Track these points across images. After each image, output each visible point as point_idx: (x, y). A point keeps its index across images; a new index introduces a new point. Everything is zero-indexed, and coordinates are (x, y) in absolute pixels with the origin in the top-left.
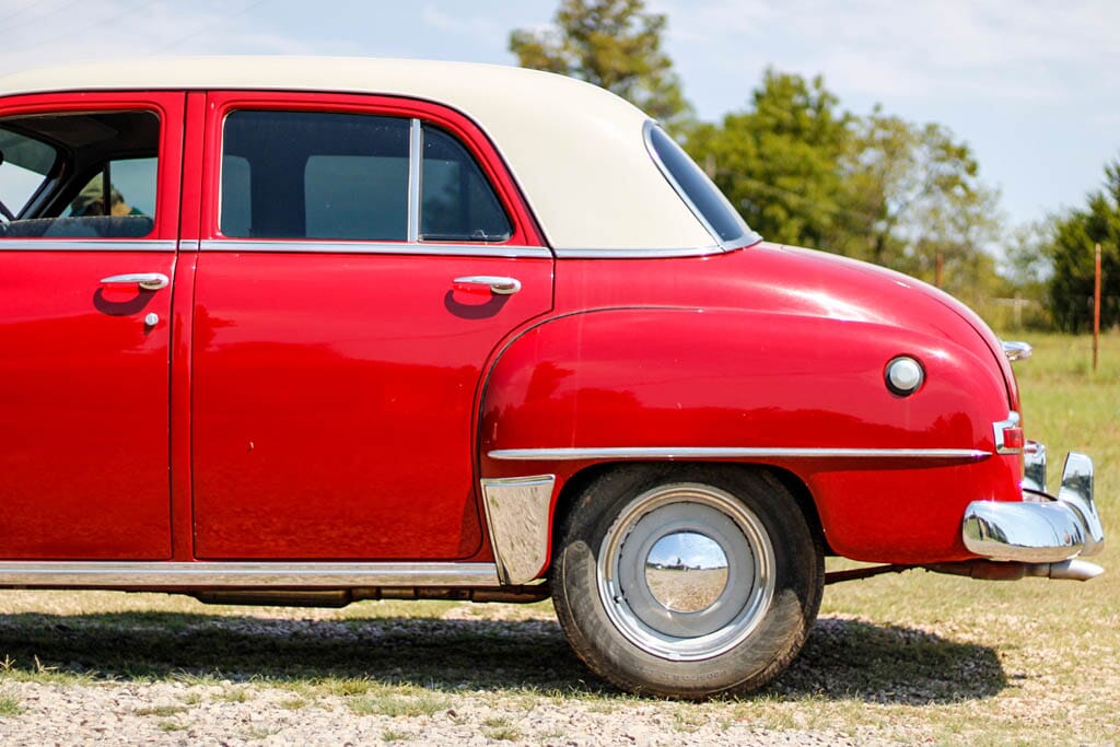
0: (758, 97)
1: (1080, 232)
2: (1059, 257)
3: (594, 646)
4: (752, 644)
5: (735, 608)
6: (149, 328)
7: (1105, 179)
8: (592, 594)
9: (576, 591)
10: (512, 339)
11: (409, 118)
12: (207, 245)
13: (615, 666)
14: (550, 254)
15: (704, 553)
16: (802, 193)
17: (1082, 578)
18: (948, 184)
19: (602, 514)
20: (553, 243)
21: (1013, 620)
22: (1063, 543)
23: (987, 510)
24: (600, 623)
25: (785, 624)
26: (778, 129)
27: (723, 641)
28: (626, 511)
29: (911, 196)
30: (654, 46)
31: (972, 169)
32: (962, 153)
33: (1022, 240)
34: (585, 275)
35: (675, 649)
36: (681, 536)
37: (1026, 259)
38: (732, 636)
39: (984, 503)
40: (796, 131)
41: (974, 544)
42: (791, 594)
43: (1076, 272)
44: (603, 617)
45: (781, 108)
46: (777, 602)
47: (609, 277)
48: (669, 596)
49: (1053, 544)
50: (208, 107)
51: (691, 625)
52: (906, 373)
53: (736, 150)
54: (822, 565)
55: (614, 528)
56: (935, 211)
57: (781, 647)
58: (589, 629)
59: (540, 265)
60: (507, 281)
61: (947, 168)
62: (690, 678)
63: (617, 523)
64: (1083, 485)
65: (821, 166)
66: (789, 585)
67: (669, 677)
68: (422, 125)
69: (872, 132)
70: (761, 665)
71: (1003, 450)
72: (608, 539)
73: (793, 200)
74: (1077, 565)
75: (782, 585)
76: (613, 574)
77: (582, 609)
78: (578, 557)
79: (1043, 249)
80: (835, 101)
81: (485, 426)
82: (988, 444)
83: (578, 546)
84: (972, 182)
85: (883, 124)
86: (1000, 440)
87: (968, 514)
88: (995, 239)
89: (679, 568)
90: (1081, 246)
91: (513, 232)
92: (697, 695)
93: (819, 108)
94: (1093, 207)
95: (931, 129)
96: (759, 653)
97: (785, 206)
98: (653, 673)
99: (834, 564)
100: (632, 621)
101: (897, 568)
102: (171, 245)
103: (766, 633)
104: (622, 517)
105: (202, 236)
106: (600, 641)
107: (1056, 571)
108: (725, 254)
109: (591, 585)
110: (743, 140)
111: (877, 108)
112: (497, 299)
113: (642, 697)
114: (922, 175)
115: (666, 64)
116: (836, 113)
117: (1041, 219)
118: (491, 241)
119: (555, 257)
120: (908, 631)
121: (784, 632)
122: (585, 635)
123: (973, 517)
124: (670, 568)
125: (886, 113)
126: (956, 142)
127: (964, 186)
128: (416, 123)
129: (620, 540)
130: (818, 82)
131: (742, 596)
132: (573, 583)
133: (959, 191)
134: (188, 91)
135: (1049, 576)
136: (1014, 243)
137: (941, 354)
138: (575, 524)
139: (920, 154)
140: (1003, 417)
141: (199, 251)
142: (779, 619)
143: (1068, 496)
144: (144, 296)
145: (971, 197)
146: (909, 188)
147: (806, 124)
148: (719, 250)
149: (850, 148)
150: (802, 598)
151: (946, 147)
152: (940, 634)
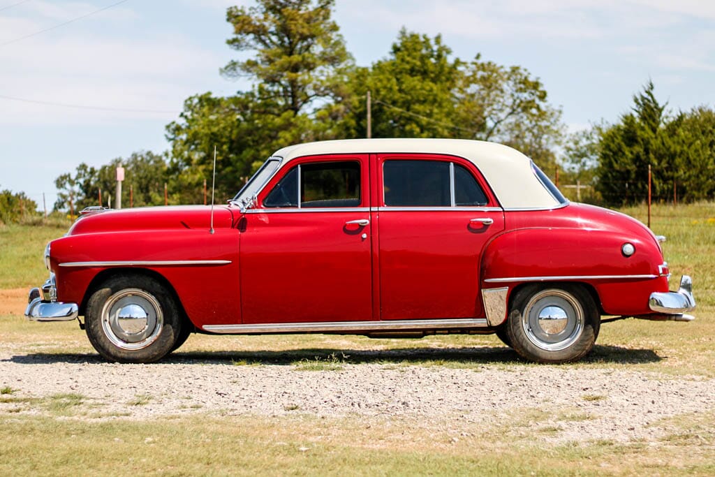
0: (396, 50)
1: (619, 140)
2: (604, 156)
3: (522, 347)
4: (576, 344)
5: (569, 332)
6: (363, 239)
7: (634, 105)
8: (521, 328)
9: (515, 327)
10: (491, 240)
11: (450, 162)
12: (381, 209)
13: (530, 353)
14: (502, 210)
15: (559, 314)
16: (430, 115)
17: (687, 320)
18: (526, 107)
19: (524, 300)
20: (503, 206)
21: (654, 343)
22: (682, 307)
23: (657, 295)
24: (524, 339)
25: (588, 337)
26: (412, 72)
27: (566, 344)
28: (532, 299)
29: (502, 116)
30: (326, 17)
31: (543, 96)
32: (536, 85)
33: (576, 143)
34: (515, 218)
35: (550, 347)
36: (550, 308)
37: (579, 156)
38: (569, 342)
39: (655, 293)
40: (424, 74)
41: (653, 308)
42: (590, 326)
43: (616, 166)
44: (525, 336)
45: (414, 58)
46: (585, 329)
47: (524, 218)
48: (547, 329)
49: (679, 307)
50: (377, 159)
51: (554, 339)
52: (629, 249)
53: (385, 87)
54: (600, 318)
55: (528, 305)
56: (518, 125)
57: (587, 345)
58: (520, 340)
59: (498, 213)
60: (489, 220)
61: (525, 96)
62: (556, 357)
63: (529, 303)
64: (688, 287)
65: (441, 96)
66: (590, 324)
67: (549, 357)
68: (454, 165)
69: (475, 73)
70: (580, 352)
71: (661, 275)
72: (526, 309)
73: (424, 120)
74: (685, 316)
75: (586, 324)
76: (527, 321)
77: (518, 334)
78: (516, 316)
79: (591, 149)
80: (449, 52)
81: (482, 270)
82: (656, 272)
83: (516, 311)
84: (542, 105)
85: (482, 67)
86: (661, 271)
87: (651, 297)
88: (559, 143)
89: (550, 319)
90: (620, 149)
91: (488, 203)
92: (557, 362)
93: (439, 57)
94: (626, 123)
95: (515, 70)
96: (579, 348)
97: (418, 124)
98: (543, 355)
99: (603, 318)
100: (534, 337)
101: (624, 317)
102: (367, 209)
103: (581, 340)
104: (531, 301)
105: (378, 206)
106: (524, 345)
107: (678, 318)
108: (562, 208)
109: (521, 325)
110: (389, 80)
111: (478, 57)
112: (485, 226)
113: (539, 364)
114: (509, 102)
115: (335, 28)
116: (450, 60)
117: (589, 128)
118: (480, 206)
119: (504, 211)
120: (614, 347)
121: (587, 340)
122: (519, 343)
123: (653, 298)
124: (546, 319)
125: (484, 60)
126: (532, 79)
127: (538, 108)
128: (452, 164)
129: (529, 309)
130: (438, 39)
131: (572, 328)
132: (514, 324)
133: (534, 111)
134: (369, 154)
135: (675, 320)
136: (571, 145)
137: (636, 241)
138: (515, 304)
139: (508, 87)
140: (661, 264)
141: (378, 211)
142: (587, 335)
143: (682, 291)
144: (361, 228)
145: (542, 115)
146: (501, 110)
147: (431, 68)
148: (560, 207)
149: (460, 83)
150: (594, 328)
151: (525, 82)
152: (627, 348)
